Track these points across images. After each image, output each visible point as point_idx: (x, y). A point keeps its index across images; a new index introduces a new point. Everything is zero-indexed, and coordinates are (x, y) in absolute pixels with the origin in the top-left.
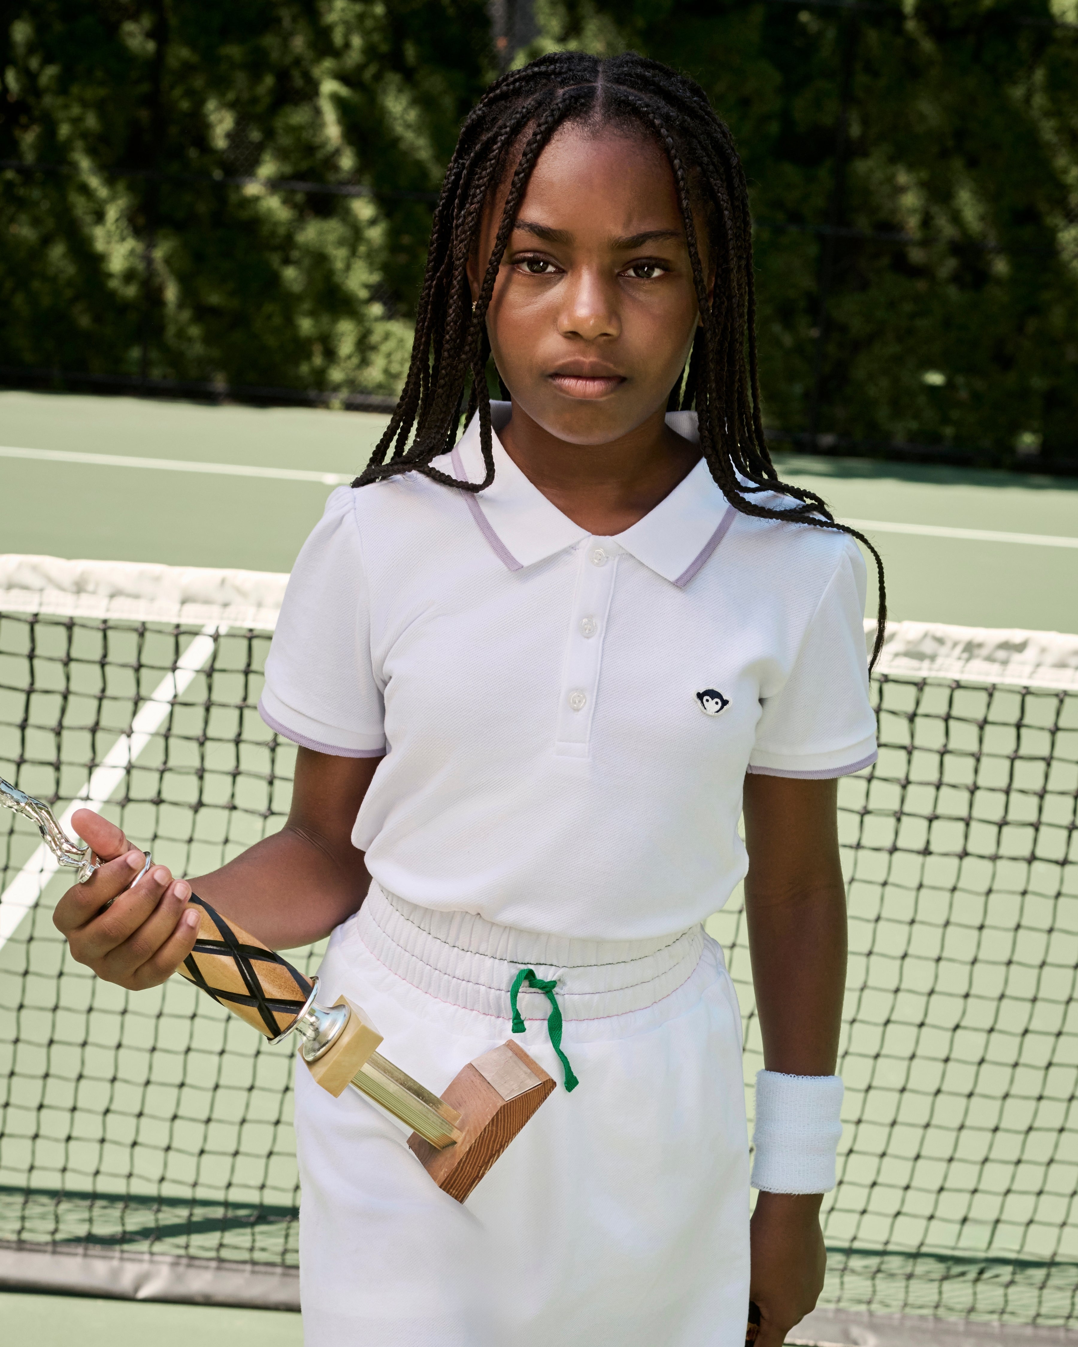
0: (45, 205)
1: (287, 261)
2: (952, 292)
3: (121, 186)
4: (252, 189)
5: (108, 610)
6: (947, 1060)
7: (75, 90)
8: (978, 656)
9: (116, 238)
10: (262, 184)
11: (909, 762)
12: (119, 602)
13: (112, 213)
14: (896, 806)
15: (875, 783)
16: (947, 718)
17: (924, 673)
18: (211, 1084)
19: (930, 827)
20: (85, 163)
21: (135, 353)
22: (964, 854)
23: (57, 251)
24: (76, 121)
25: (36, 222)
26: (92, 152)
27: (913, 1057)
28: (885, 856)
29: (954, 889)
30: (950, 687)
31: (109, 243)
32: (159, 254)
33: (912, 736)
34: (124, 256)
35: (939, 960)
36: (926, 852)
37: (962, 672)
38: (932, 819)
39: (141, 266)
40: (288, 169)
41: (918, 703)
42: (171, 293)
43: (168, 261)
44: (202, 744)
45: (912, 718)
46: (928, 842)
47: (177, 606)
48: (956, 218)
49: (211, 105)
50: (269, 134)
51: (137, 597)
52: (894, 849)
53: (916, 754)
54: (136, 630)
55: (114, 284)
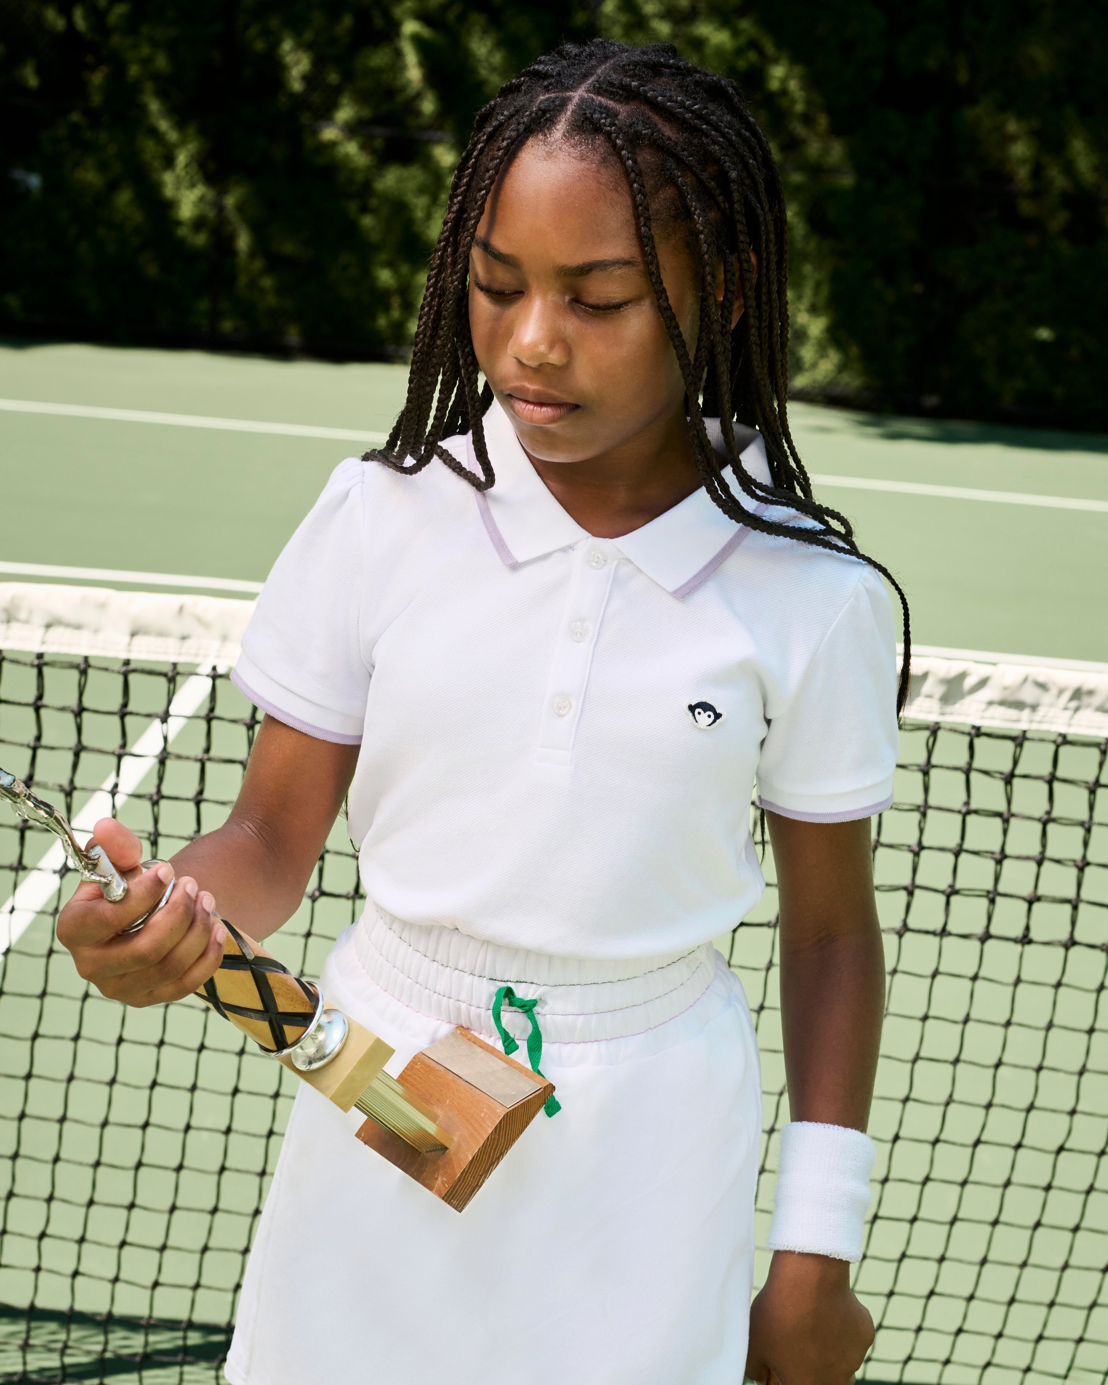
0: (112, 150)
1: (364, 209)
2: (1064, 247)
3: (191, 130)
4: (329, 134)
5: (43, 643)
6: (1048, 1188)
7: (145, 29)
8: (1088, 706)
9: (186, 184)
10: (339, 129)
11: (1005, 832)
12: (56, 632)
13: (182, 158)
14: (989, 886)
15: (964, 857)
16: (1051, 780)
17: (1023, 726)
18: (167, 1206)
19: (1029, 910)
20: (154, 106)
21: (204, 305)
22: (1071, 943)
23: (124, 198)
24: (146, 62)
25: (102, 167)
26: (162, 94)
27: (1008, 1184)
28: (975, 945)
29: (1058, 985)
30: (1054, 742)
31: (178, 189)
32: (230, 201)
33: (1009, 801)
34: (193, 203)
35: (1039, 1069)
36: (1025, 940)
37: (1069, 725)
38: (1032, 901)
39: (211, 214)
40: (366, 113)
41: (1016, 762)
42: (243, 242)
43: (240, 208)
44: (155, 803)
45: (1009, 779)
46: (1027, 928)
47: (127, 638)
48: (1069, 169)
49: (287, 45)
50: (348, 76)
51: (78, 627)
52: (986, 937)
53: (1013, 821)
54: (77, 667)
55: (183, 232)
